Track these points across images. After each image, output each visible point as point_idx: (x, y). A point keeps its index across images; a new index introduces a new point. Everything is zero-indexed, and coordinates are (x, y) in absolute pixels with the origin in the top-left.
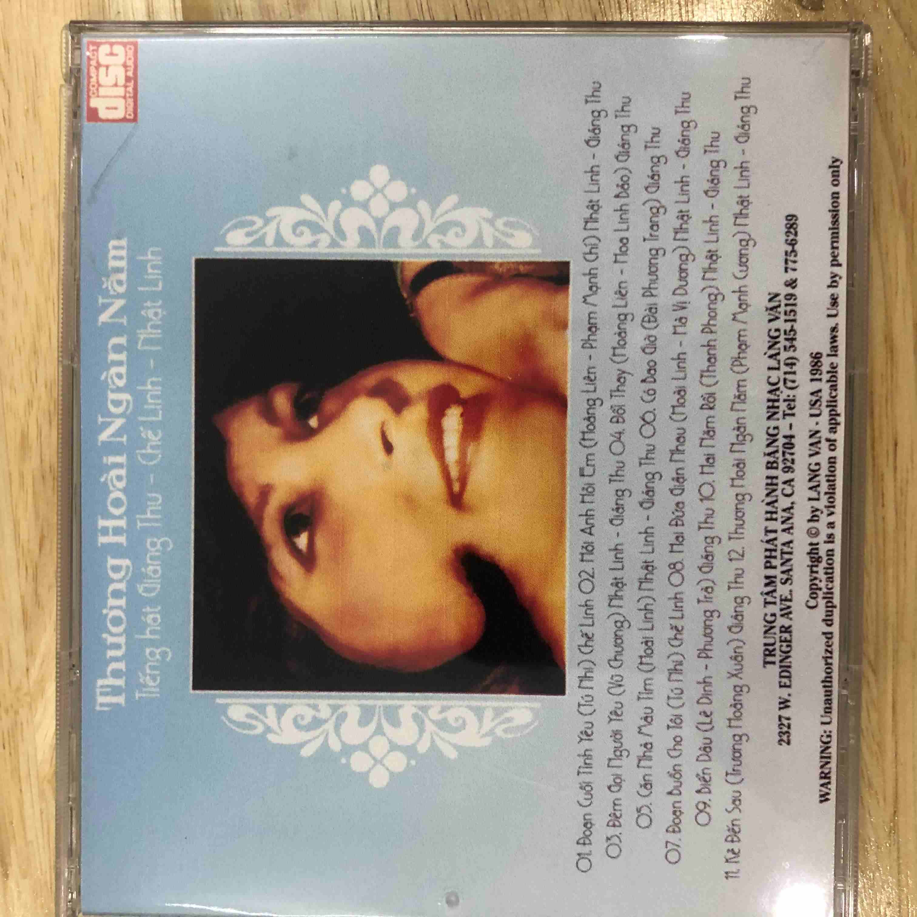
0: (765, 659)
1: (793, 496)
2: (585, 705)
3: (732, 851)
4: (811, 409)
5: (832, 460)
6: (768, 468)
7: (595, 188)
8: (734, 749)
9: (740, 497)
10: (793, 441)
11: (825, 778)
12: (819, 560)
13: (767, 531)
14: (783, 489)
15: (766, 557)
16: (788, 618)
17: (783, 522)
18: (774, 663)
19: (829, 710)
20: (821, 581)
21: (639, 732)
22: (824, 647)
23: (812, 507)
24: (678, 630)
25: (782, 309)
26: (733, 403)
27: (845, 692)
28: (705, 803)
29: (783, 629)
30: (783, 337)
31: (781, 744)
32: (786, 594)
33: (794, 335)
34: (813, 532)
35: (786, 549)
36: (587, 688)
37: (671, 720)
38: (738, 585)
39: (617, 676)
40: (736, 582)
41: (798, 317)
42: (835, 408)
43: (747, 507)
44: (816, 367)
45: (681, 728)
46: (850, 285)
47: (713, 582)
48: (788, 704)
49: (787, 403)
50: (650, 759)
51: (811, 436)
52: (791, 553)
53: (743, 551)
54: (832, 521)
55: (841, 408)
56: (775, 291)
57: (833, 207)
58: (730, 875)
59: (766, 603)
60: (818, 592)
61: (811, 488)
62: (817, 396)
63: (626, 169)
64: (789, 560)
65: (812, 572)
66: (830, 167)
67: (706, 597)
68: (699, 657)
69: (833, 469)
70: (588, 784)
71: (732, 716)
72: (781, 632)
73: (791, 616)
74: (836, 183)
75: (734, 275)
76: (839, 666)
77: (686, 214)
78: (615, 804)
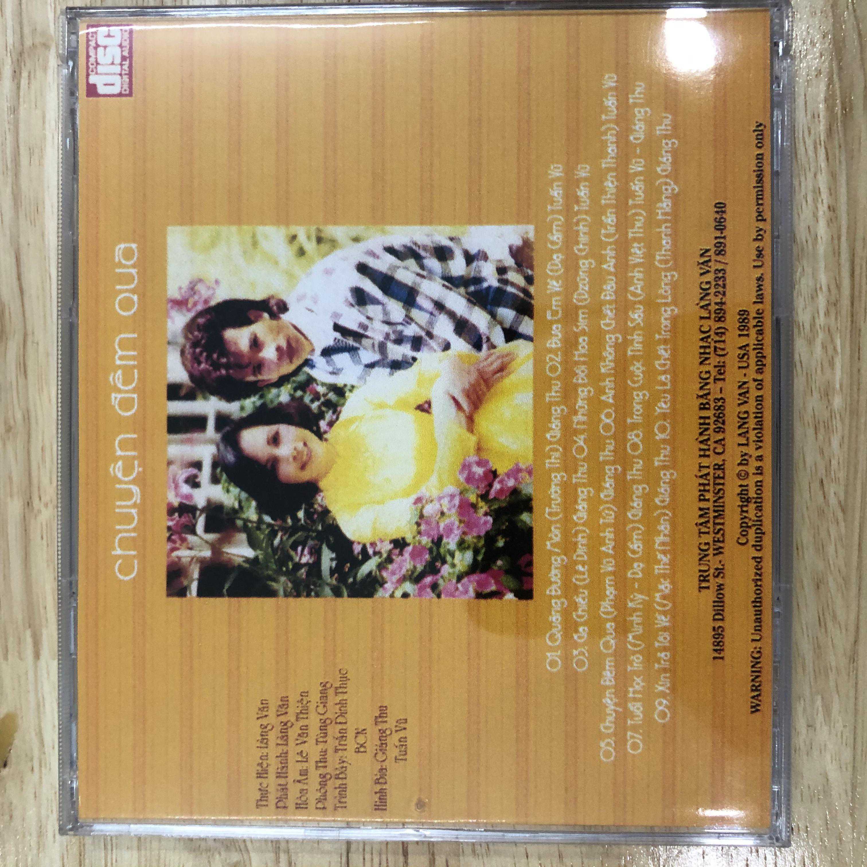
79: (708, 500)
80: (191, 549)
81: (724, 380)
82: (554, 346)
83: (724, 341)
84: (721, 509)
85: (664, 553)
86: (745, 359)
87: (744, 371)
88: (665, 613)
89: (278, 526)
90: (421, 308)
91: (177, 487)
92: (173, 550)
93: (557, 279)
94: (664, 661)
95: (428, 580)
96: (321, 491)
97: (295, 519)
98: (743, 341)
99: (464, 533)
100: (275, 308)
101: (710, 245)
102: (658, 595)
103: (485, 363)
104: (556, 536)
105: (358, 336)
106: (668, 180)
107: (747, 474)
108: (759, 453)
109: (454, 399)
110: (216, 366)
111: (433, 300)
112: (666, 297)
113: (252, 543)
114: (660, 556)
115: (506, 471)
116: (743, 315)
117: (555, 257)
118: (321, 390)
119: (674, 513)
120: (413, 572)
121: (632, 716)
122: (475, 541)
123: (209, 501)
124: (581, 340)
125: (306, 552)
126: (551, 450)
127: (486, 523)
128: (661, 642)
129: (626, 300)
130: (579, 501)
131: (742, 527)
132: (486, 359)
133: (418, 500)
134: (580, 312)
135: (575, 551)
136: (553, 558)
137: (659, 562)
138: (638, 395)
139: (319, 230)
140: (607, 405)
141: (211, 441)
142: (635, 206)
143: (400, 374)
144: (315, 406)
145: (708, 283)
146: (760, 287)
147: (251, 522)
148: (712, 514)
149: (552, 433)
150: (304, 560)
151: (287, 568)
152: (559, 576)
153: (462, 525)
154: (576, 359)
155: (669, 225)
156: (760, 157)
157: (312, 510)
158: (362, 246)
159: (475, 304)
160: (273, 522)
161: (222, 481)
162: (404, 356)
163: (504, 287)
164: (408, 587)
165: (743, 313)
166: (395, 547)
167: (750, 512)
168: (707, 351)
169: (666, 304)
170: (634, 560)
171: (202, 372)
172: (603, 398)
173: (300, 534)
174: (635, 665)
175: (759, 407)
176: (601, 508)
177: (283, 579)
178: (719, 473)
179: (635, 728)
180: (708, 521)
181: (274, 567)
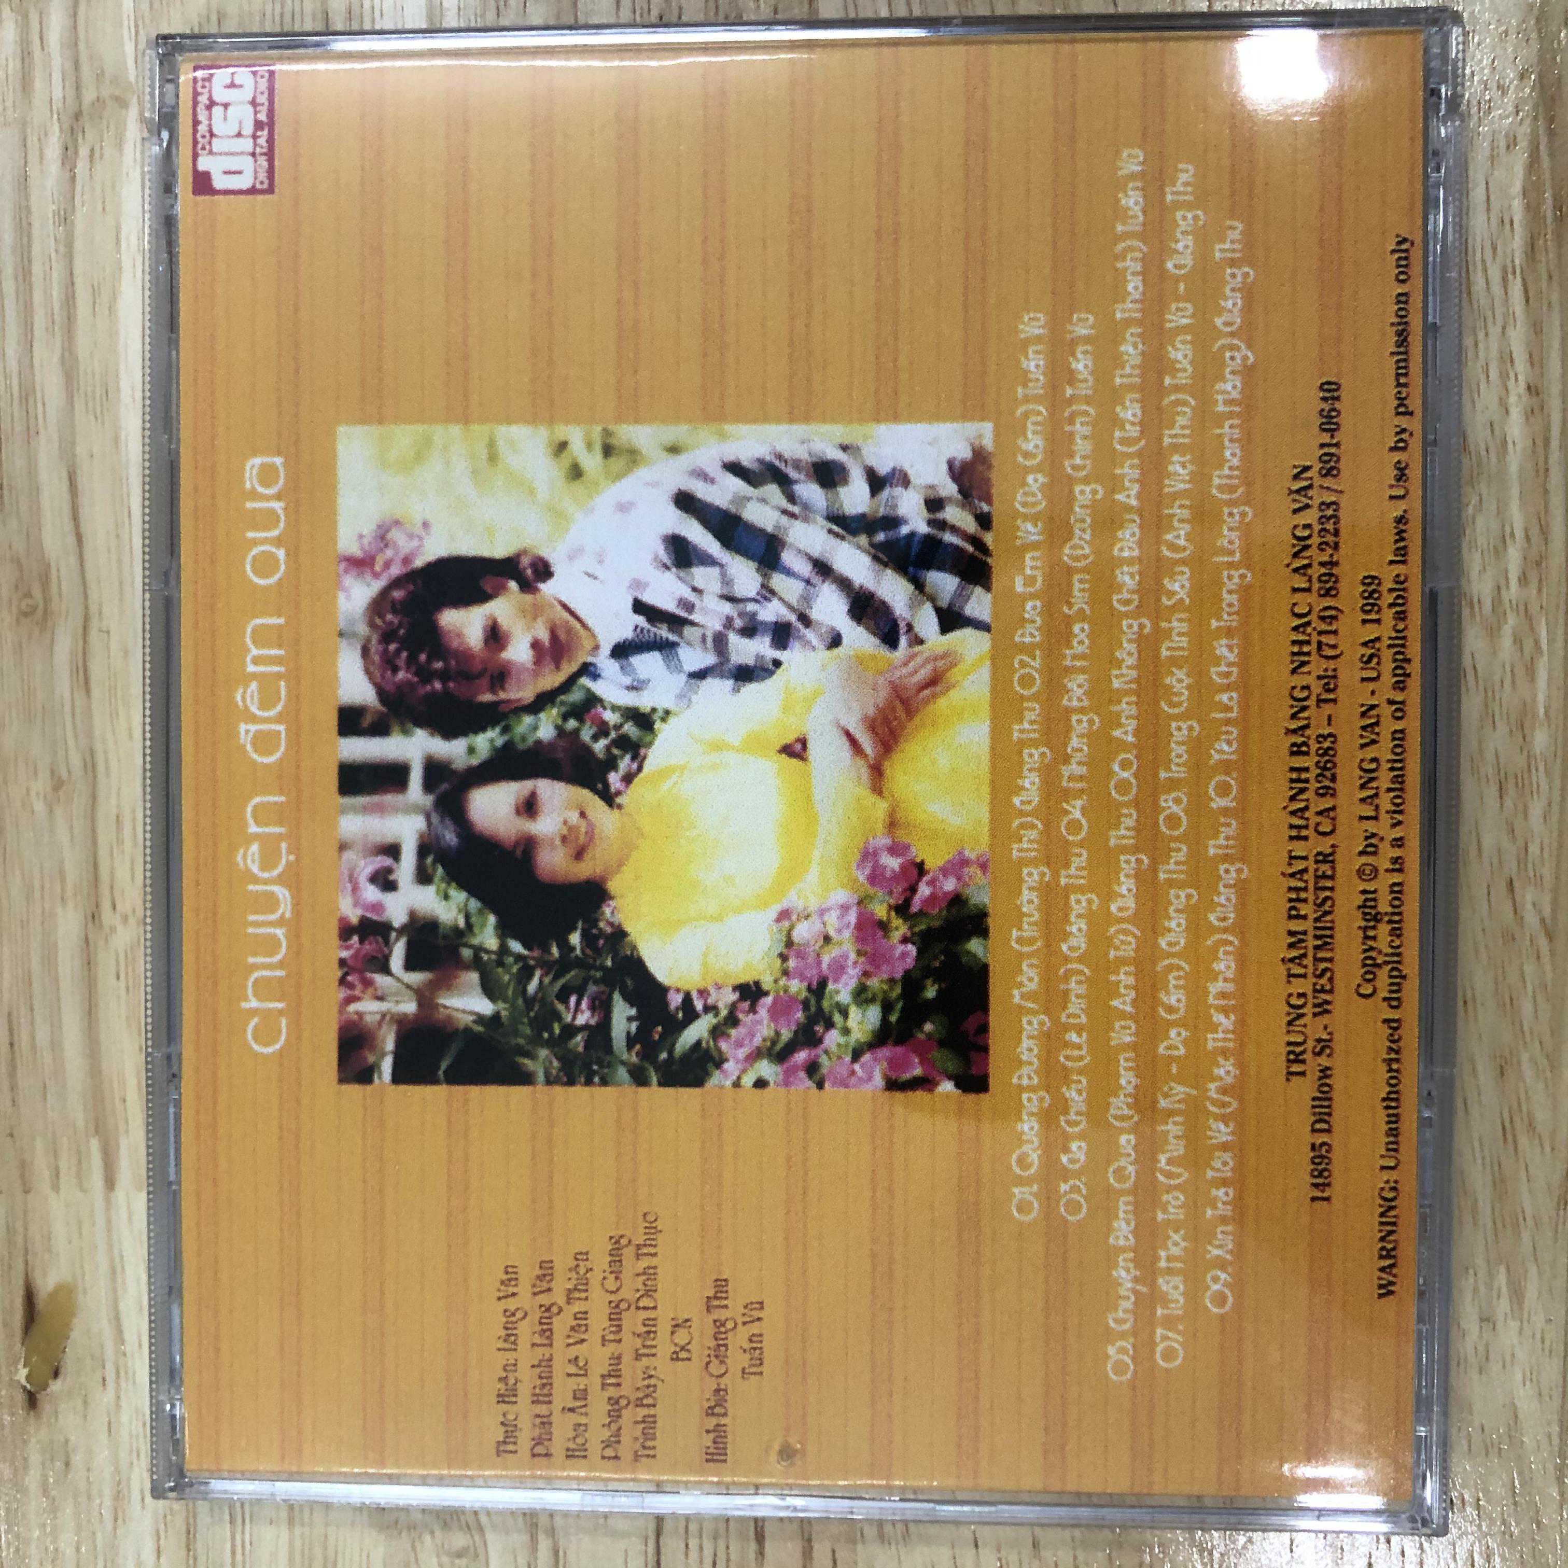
79: (1304, 917)
80: (380, 998)
81: (1334, 701)
82: (1027, 639)
83: (1335, 632)
84: (1328, 932)
85: (1225, 1011)
86: (1373, 664)
87: (1371, 686)
88: (1225, 1119)
89: (533, 958)
90: (788, 572)
91: (355, 889)
92: (350, 1000)
93: (1034, 519)
94: (1224, 1203)
95: (801, 1056)
96: (611, 898)
97: (566, 947)
98: (1371, 632)
99: (866, 974)
100: (529, 572)
101: (1311, 457)
102: (1212, 1086)
103: (904, 671)
104: (1031, 979)
105: (676, 622)
106: (1235, 342)
107: (1375, 870)
108: (1397, 833)
109: (848, 734)
110: (425, 675)
111: (810, 558)
112: (1231, 553)
113: (490, 989)
114: (1218, 1018)
115: (940, 863)
116: (1370, 584)
117: (1030, 479)
118: (611, 717)
119: (1243, 941)
120: (774, 1043)
121: (1165, 1301)
122: (885, 987)
123: (412, 915)
124: (1076, 628)
125: (584, 1005)
126: (1022, 826)
127: (904, 955)
128: (1218, 1170)
129: (1159, 558)
130: (1073, 918)
131: (1365, 965)
132: (905, 664)
133: (784, 915)
134: (1076, 577)
135: (1064, 1008)
136: (1024, 1020)
137: (1214, 1028)
138: (1179, 729)
139: (607, 433)
140: (1122, 746)
141: (415, 809)
142: (1177, 388)
143: (751, 689)
144: (599, 747)
145: (1307, 526)
146: (1400, 535)
147: (487, 952)
148: (1311, 943)
149: (1024, 796)
150: (581, 1020)
151: (551, 1033)
152: (1036, 1051)
153: (862, 959)
154: (1068, 663)
155: (1236, 422)
156: (1403, 299)
157: (594, 931)
158: (684, 461)
159: (886, 565)
160: (526, 952)
161: (437, 879)
162: (759, 657)
163: (940, 534)
164: (765, 1069)
165: (1371, 580)
166: (742, 998)
167: (1379, 938)
168: (1306, 649)
169: (1230, 565)
170: (1170, 1024)
171: (400, 687)
172: (1117, 733)
173: (573, 973)
174: (1171, 1210)
175: (1398, 750)
176: (1112, 930)
177: (543, 1053)
178: (1325, 868)
179: (1169, 1322)
180: (1304, 955)
181: (528, 1031)
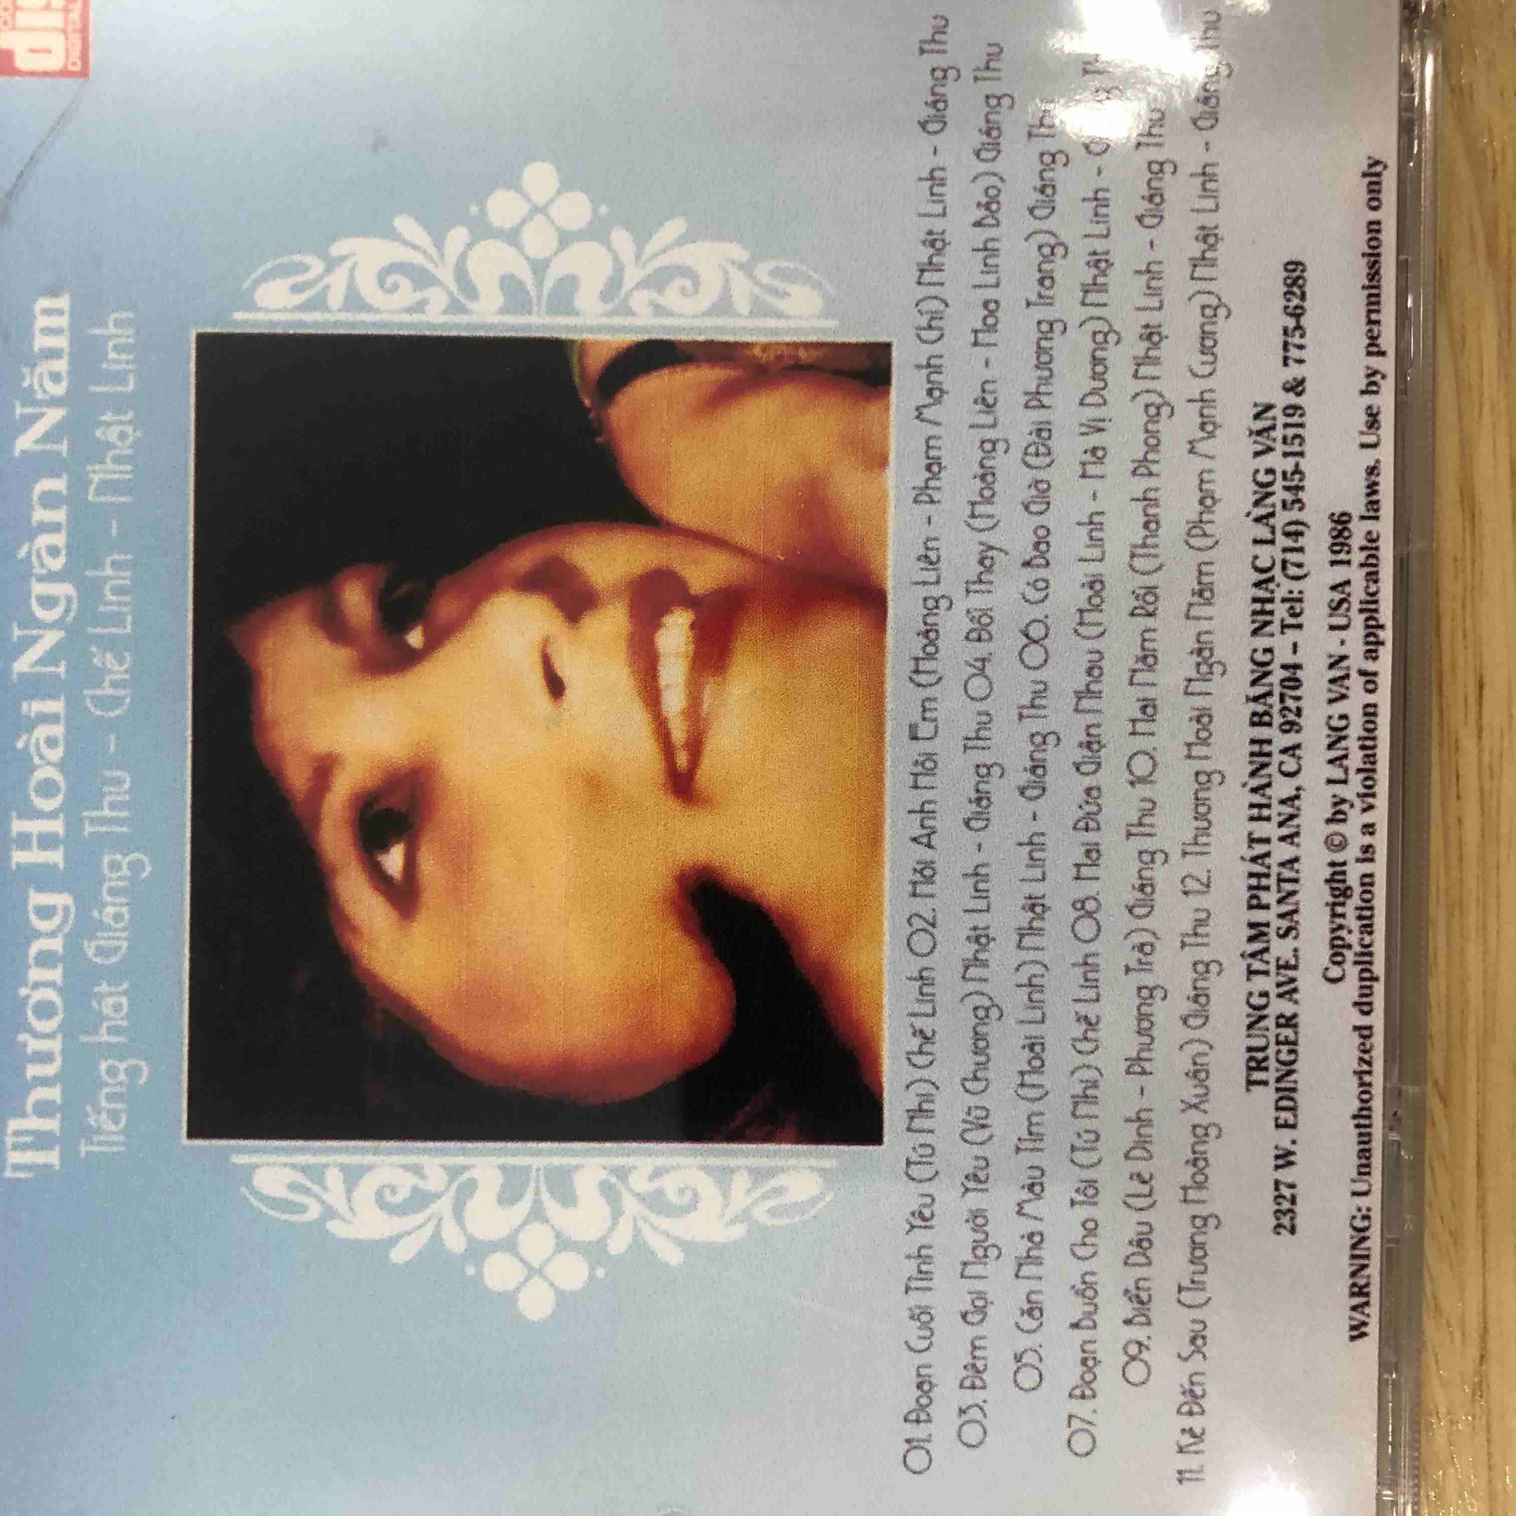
0: (1248, 1076)
1: (1299, 776)
2: (919, 1163)
3: (1191, 1432)
4: (1331, 615)
5: (1371, 710)
6: (1253, 724)
7: (938, 208)
8: (1193, 1242)
9: (1203, 778)
10: (1299, 674)
11: (1360, 1294)
12: (1346, 893)
13: (1253, 841)
14: (1281, 763)
15: (1251, 888)
16: (1290, 1000)
17: (1281, 824)
18: (1265, 1083)
19: (1367, 1170)
20: (1350, 932)
21: (1019, 1213)
22: (1358, 1054)
23: (1334, 796)
24: (1090, 1024)
25: (1278, 433)
26: (1191, 605)
27: (1394, 1136)
28: (1140, 1344)
29: (1282, 1021)
30: (1279, 483)
31: (1279, 1233)
32: (1287, 956)
33: (1301, 480)
34: (1336, 842)
35: (1287, 873)
36: (923, 1131)
37: (1077, 1191)
38: (1200, 940)
39: (977, 1108)
40: (1196, 934)
41: (1307, 448)
42: (1376, 615)
43: (1215, 795)
44: (1341, 540)
45: (1096, 1204)
46: (1401, 392)
47: (1154, 934)
48: (1292, 1158)
49: (1287, 605)
50: (1038, 1261)
51: (1331, 666)
52: (1296, 881)
53: (1209, 878)
54: (1371, 822)
55: (1386, 614)
56: (1265, 400)
57: (1370, 247)
58: (1187, 1475)
59: (1251, 973)
60: (1344, 951)
61: (1331, 762)
62: (1343, 592)
63: (995, 174)
64: (1293, 893)
65: (1334, 915)
66: (1365, 175)
67: (1140, 962)
68: (1128, 1072)
69: (1371, 726)
70: (925, 1310)
71: (1189, 1183)
72: (1278, 1025)
73: (1296, 996)
74: (1375, 204)
75: (1191, 370)
76: (1384, 1088)
77: (1103, 257)
78: (975, 1348)
